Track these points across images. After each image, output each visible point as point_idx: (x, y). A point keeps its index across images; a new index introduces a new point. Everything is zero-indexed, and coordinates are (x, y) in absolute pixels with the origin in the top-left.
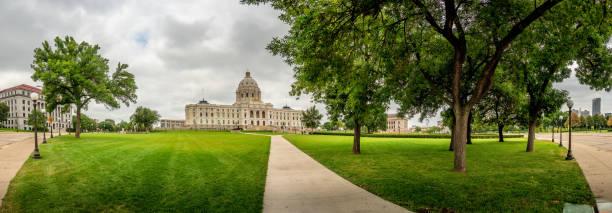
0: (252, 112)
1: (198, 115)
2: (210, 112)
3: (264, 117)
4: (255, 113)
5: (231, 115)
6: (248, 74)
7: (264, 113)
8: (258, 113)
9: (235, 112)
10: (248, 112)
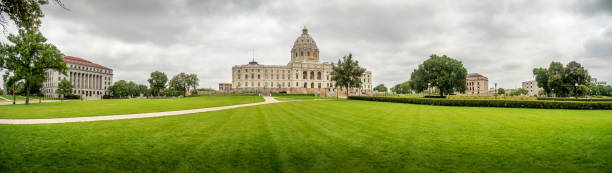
0: (305, 73)
1: (243, 77)
2: (256, 73)
3: (319, 77)
4: (309, 75)
5: (281, 76)
6: (305, 31)
7: (319, 73)
8: (312, 73)
9: (286, 73)
10: (300, 73)
